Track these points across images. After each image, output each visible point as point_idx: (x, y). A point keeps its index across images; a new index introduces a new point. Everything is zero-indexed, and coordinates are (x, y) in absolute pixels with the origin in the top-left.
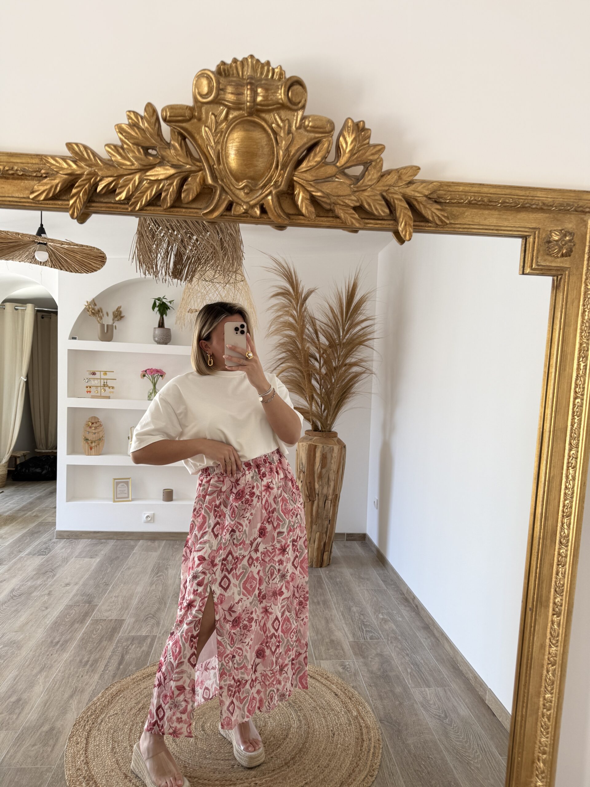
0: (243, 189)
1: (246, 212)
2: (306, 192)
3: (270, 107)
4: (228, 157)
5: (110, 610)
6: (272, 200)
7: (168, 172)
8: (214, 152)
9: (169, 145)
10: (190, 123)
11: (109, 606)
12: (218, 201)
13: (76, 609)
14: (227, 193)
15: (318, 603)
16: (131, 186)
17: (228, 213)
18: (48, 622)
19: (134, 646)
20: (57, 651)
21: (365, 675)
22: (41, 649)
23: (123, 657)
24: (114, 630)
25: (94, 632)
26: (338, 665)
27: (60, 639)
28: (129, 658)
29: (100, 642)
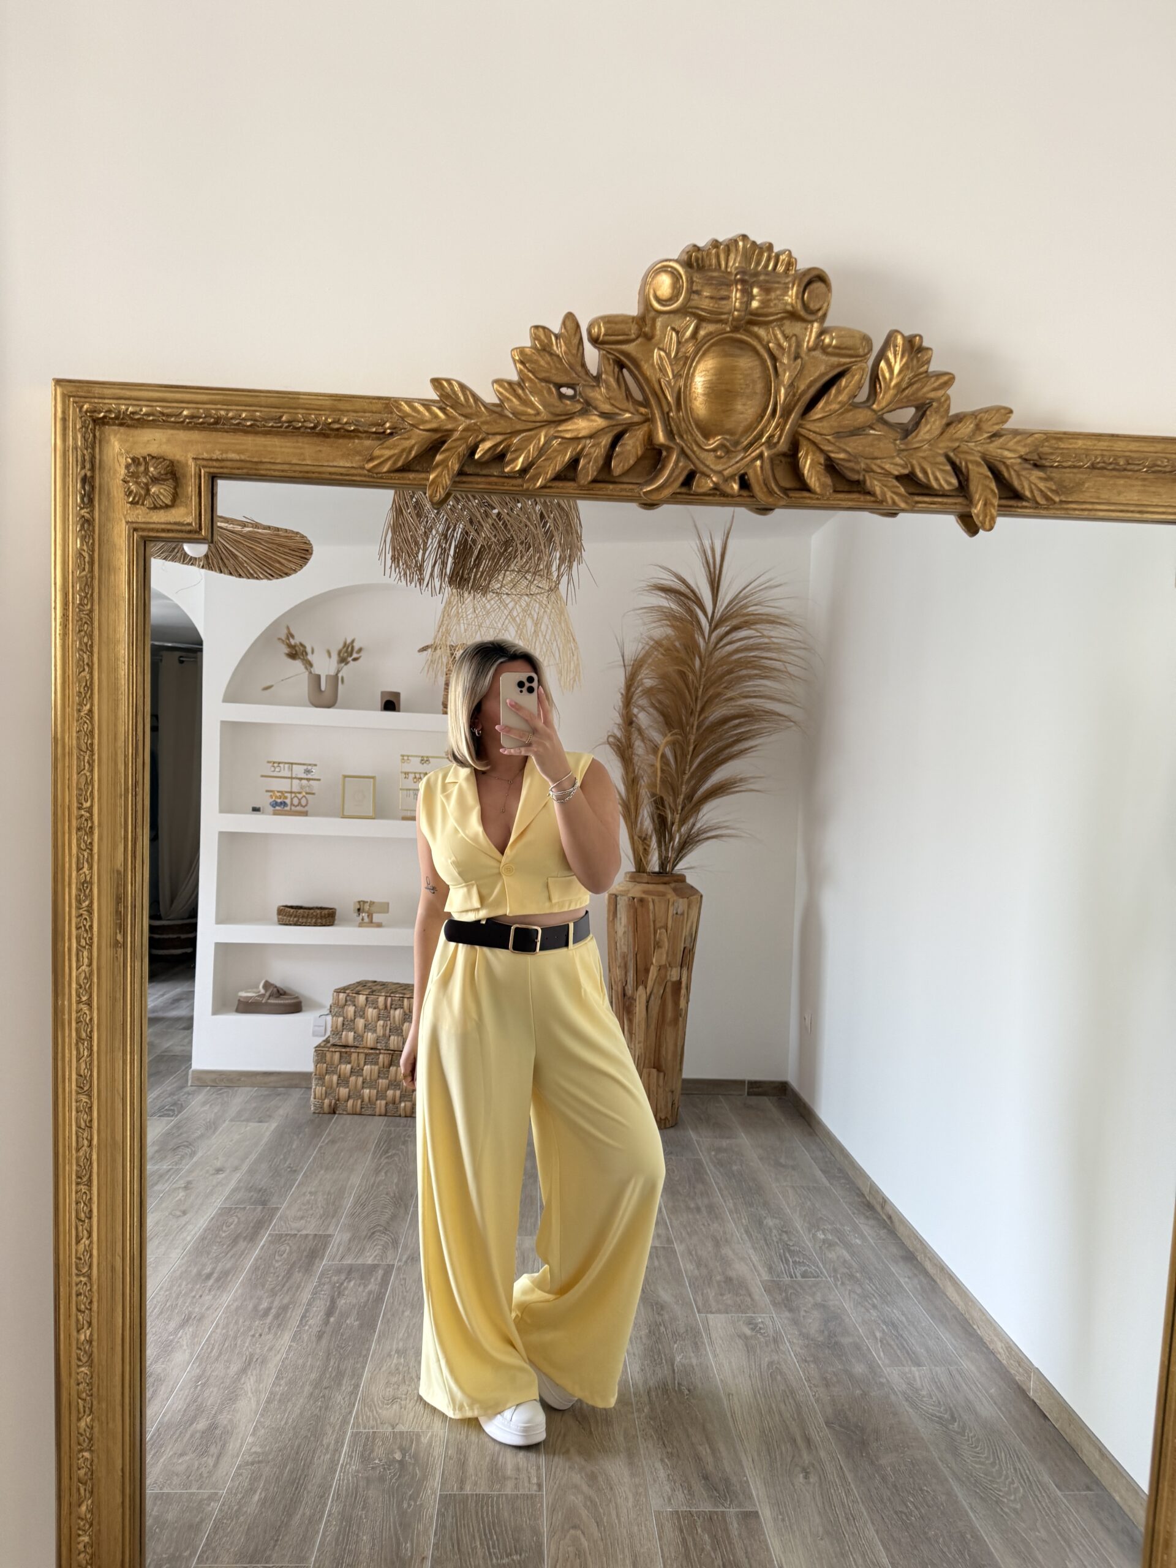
0: (714, 450)
1: (716, 488)
2: (818, 454)
3: (771, 318)
4: (695, 399)
5: (302, 1218)
6: (762, 467)
7: (595, 424)
8: (672, 388)
9: (597, 378)
10: (635, 343)
11: (300, 1210)
12: (673, 471)
13: (239, 1215)
14: (687, 456)
15: (698, 1209)
16: (531, 447)
17: (683, 490)
18: (189, 1238)
19: (352, 1283)
20: (210, 1290)
21: (795, 1341)
22: (180, 1286)
23: (333, 1302)
24: (314, 1255)
25: (277, 1258)
26: (741, 1322)
27: (214, 1269)
28: (345, 1303)
29: (289, 1274)
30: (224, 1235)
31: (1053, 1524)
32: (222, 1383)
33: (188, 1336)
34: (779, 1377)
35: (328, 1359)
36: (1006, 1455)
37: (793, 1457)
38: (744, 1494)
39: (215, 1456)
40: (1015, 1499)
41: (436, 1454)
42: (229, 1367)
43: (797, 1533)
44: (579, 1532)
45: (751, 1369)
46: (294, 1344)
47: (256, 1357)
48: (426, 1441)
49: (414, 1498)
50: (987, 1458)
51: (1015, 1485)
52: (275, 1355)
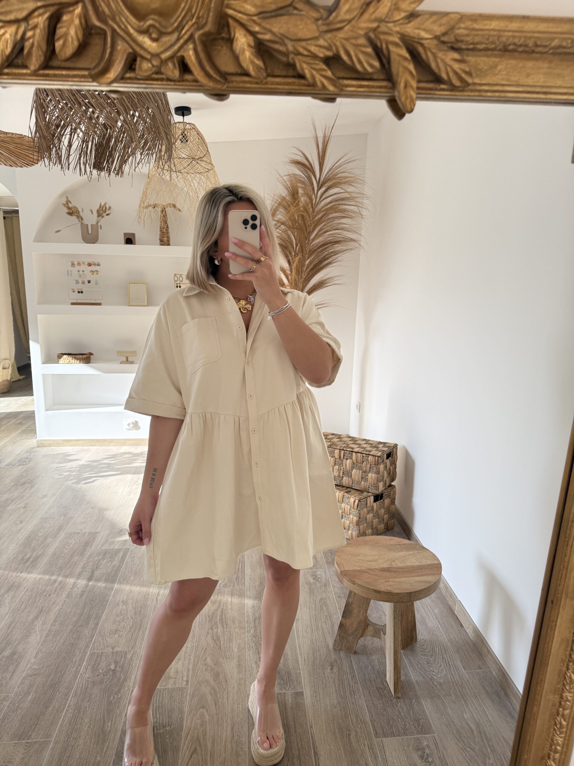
0: (147, 32)
1: (158, 72)
5: (84, 523)
6: (195, 50)
11: (84, 518)
12: (111, 53)
13: (51, 522)
14: (123, 40)
17: (132, 75)
18: (21, 537)
19: (105, 561)
20: (27, 569)
21: (336, 585)
22: (11, 566)
23: (93, 572)
24: (87, 544)
25: (67, 547)
26: (309, 575)
27: (32, 555)
28: (99, 574)
29: (72, 556)
30: (40, 534)
31: (459, 690)
32: (23, 626)
33: (10, 597)
34: (324, 608)
35: (84, 608)
36: (439, 650)
37: (326, 656)
38: (297, 682)
39: (11, 672)
40: (441, 677)
41: (134, 665)
42: (29, 615)
43: (323, 705)
44: (205, 710)
45: (310, 603)
46: (67, 600)
47: (45, 609)
48: (130, 656)
49: (117, 693)
50: (429, 652)
51: (442, 668)
52: (56, 607)
